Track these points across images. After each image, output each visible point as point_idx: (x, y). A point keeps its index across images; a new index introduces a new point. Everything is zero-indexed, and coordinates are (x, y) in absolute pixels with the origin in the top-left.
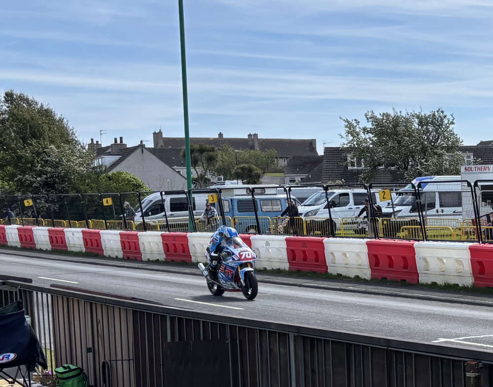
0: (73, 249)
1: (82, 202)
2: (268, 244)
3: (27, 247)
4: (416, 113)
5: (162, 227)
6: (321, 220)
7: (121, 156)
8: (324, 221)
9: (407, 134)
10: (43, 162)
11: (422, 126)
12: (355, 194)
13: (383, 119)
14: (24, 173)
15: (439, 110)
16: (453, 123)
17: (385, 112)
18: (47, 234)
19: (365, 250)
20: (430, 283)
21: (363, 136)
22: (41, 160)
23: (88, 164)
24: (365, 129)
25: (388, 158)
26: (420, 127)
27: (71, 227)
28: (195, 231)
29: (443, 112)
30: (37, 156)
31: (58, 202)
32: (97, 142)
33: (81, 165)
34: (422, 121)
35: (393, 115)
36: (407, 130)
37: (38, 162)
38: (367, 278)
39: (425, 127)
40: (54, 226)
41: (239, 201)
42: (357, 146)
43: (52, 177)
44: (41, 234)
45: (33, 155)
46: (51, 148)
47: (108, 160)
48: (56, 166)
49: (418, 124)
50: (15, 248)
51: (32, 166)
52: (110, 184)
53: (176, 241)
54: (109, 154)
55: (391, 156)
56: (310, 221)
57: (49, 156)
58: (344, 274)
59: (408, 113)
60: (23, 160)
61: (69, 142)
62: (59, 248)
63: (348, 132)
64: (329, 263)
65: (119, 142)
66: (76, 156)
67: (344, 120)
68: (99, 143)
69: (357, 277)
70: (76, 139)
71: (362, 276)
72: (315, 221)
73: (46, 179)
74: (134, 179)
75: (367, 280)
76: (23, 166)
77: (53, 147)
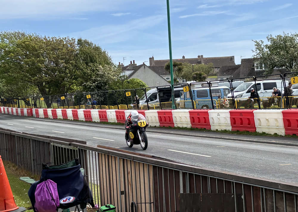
0: (111, 121)
1: (115, 95)
2: (218, 115)
3: (88, 121)
5: (157, 108)
6: (245, 100)
7: (134, 71)
8: (246, 100)
9: (292, 46)
10: (96, 75)
12: (264, 84)
13: (278, 39)
14: (87, 81)
17: (279, 35)
18: (98, 113)
19: (281, 117)
21: (266, 50)
23: (118, 75)
24: (266, 46)
25: (281, 62)
27: (109, 109)
28: (176, 109)
30: (93, 72)
31: (103, 96)
32: (122, 64)
33: (114, 76)
35: (283, 36)
36: (292, 44)
37: (93, 75)
38: (282, 135)
40: (101, 109)
41: (198, 91)
42: (262, 56)
43: (100, 83)
44: (95, 113)
45: (91, 71)
47: (128, 73)
48: (102, 76)
50: (82, 121)
51: (91, 77)
52: (128, 86)
53: (165, 115)
54: (128, 70)
55: (283, 60)
56: (240, 100)
57: (99, 72)
58: (267, 132)
59: (292, 35)
60: (86, 75)
61: (108, 64)
62: (104, 121)
63: (257, 48)
64: (257, 125)
65: (133, 63)
67: (255, 42)
68: (123, 64)
69: (276, 134)
70: (112, 62)
71: (280, 134)
72: (241, 101)
73: (97, 84)
74: (141, 82)
75: (283, 136)
76: (86, 77)
77: (101, 66)
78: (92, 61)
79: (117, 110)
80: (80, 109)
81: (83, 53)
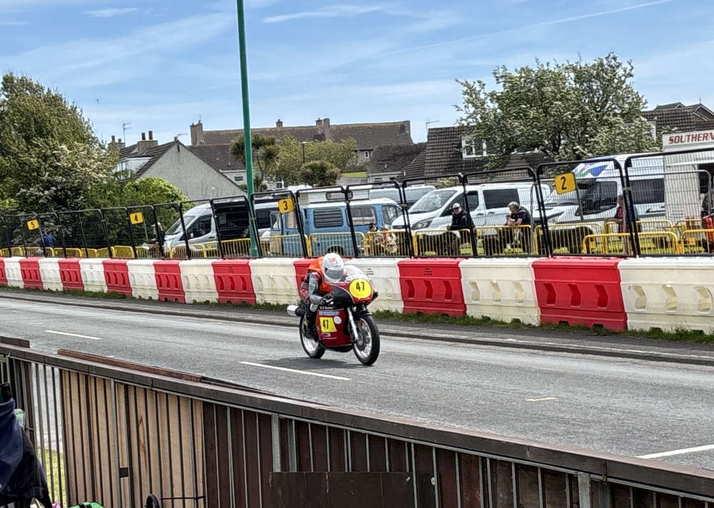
0: (91, 289)
1: (103, 221)
2: (370, 272)
3: (31, 287)
4: (571, 63)
5: (210, 254)
6: (437, 233)
7: (150, 158)
8: (441, 236)
9: (558, 96)
10: (52, 169)
11: (582, 84)
12: (486, 193)
13: (521, 77)
14: (28, 186)
15: (609, 55)
16: (631, 76)
17: (524, 66)
18: (57, 268)
19: (530, 276)
20: (647, 329)
21: (491, 106)
22: (50, 166)
23: (109, 169)
24: (492, 95)
25: (529, 135)
26: (578, 85)
27: (88, 257)
28: (261, 256)
29: (615, 59)
30: (44, 161)
31: (71, 223)
32: (120, 140)
33: (99, 170)
34: (581, 76)
35: (536, 69)
37: (45, 169)
38: (533, 323)
39: (585, 85)
40: (66, 256)
41: (316, 212)
42: (480, 121)
43: (63, 189)
44: (50, 268)
45: (39, 160)
46: (62, 148)
47: (134, 164)
48: (67, 173)
49: (575, 81)
50: (16, 289)
51: (38, 174)
52: (137, 197)
53: (233, 272)
54: (136, 156)
55: (534, 132)
56: (424, 235)
57: (59, 161)
58: (493, 317)
59: (557, 66)
60: (27, 168)
61: (84, 139)
62: (73, 287)
63: (468, 101)
64: (468, 299)
65: (147, 138)
66: (94, 159)
67: (462, 84)
68: (123, 141)
69: (517, 321)
70: (93, 135)
71: (526, 320)
72: (427, 236)
73: (55, 192)
74: (168, 187)
75: (534, 327)
76: (27, 176)
77: (64, 147)
78: (40, 133)
79: (108, 260)
80: (10, 256)
81: (19, 111)
